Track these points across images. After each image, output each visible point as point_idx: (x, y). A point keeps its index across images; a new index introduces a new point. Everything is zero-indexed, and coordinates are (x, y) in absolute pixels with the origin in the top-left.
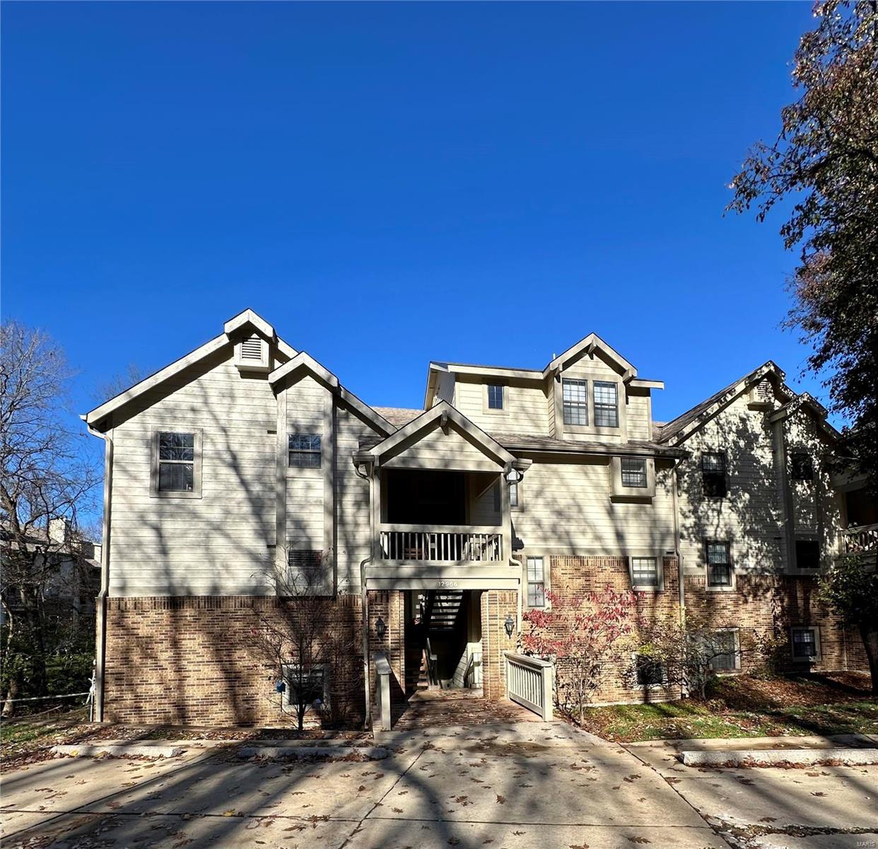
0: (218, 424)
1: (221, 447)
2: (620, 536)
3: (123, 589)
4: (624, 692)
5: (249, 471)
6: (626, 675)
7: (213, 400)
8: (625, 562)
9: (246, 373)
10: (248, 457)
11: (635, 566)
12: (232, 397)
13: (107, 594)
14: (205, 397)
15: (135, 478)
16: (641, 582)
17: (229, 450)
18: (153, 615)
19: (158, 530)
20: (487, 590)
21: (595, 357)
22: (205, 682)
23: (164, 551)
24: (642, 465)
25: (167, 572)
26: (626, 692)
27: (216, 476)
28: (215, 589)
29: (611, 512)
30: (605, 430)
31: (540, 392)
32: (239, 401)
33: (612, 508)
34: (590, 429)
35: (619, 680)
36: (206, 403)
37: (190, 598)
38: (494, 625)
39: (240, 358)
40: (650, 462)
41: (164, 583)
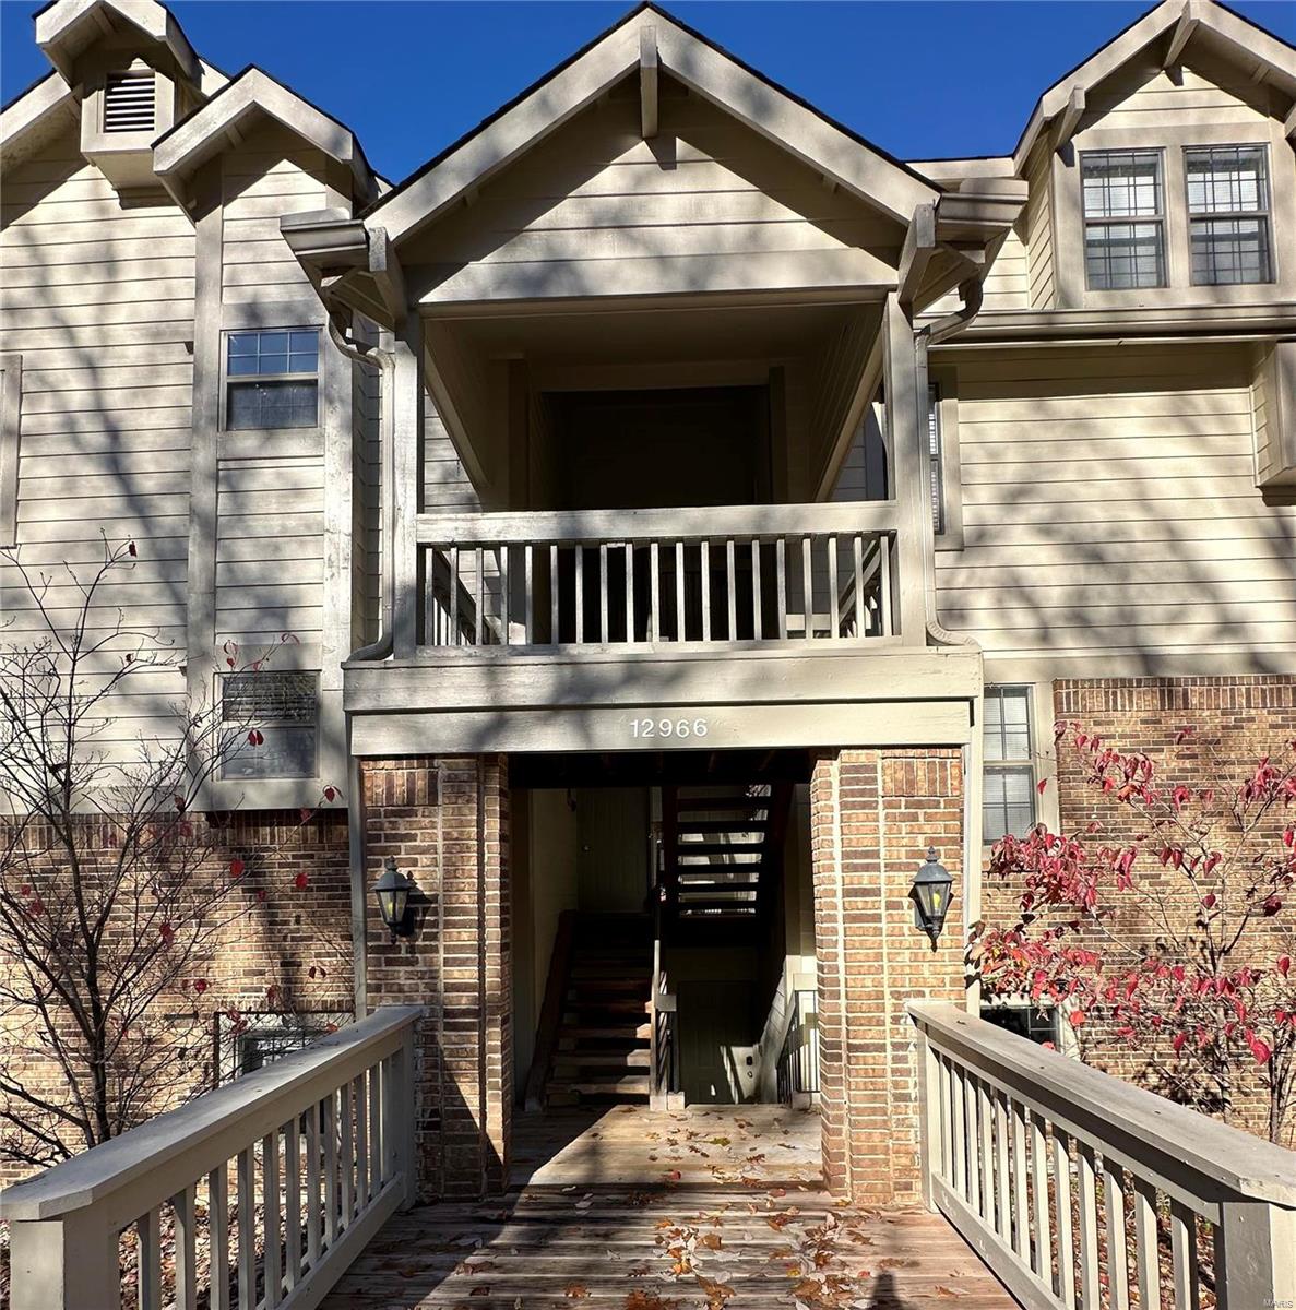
0: (72, 338)
9: (138, 193)
12: (110, 263)
17: (100, 410)
20: (831, 752)
21: (1188, 75)
27: (68, 486)
32: (131, 271)
36: (43, 288)
38: (865, 892)
39: (104, 138)
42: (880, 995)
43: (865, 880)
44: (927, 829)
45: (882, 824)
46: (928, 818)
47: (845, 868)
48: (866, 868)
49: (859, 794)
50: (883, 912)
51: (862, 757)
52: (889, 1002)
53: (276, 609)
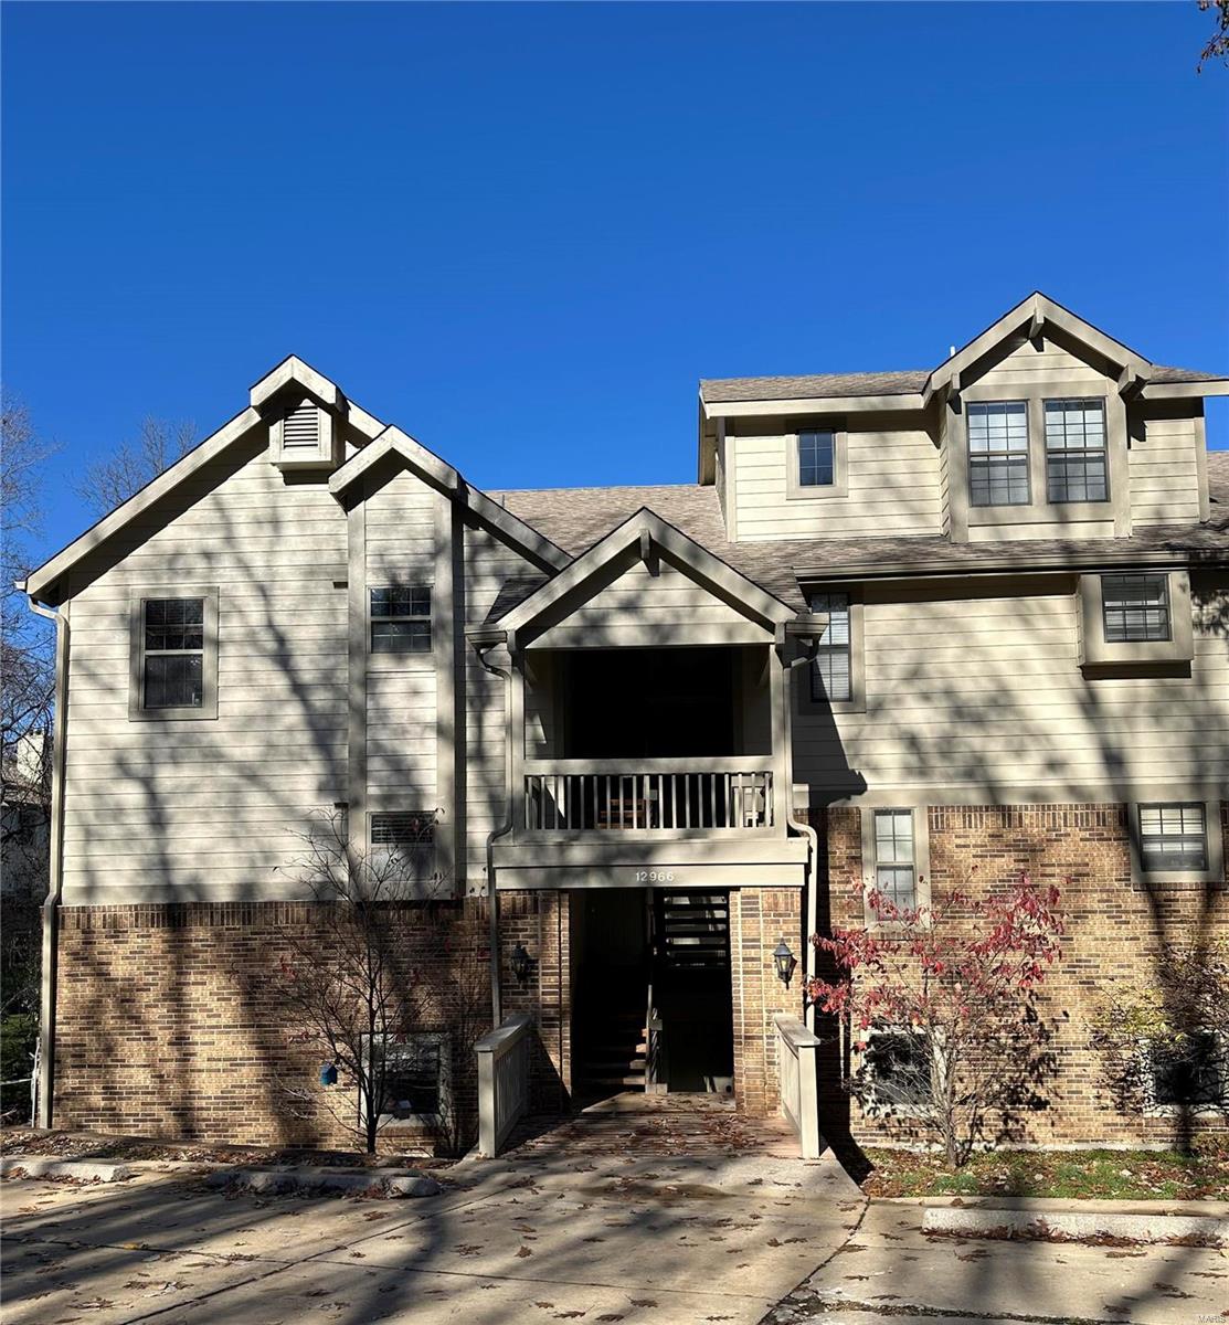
0: (250, 575)
1: (256, 618)
2: (1114, 760)
3: (90, 890)
4: (1119, 1120)
5: (307, 665)
6: (1124, 1080)
7: (242, 531)
8: (1125, 820)
9: (296, 475)
11: (1151, 824)
12: (276, 523)
13: (58, 900)
14: (228, 525)
15: (111, 690)
16: (1173, 862)
17: (270, 626)
18: (134, 941)
19: (148, 783)
20: (737, 888)
21: (1047, 343)
22: (221, 1065)
23: (158, 821)
24: (1159, 589)
25: (164, 864)
26: (1126, 1120)
27: (249, 678)
28: (247, 889)
29: (1088, 702)
30: (1081, 511)
31: (921, 437)
32: (290, 530)
33: (1087, 685)
34: (1039, 511)
35: (1107, 1093)
36: (229, 539)
37: (205, 908)
38: (753, 959)
39: (280, 450)
40: (1177, 580)
41: (155, 880)
42: (761, 1011)
43: (752, 953)
44: (784, 927)
45: (762, 925)
46: (785, 922)
47: (744, 947)
48: (753, 947)
49: (750, 910)
50: (762, 969)
51: (751, 891)
52: (765, 1014)
53: (401, 769)
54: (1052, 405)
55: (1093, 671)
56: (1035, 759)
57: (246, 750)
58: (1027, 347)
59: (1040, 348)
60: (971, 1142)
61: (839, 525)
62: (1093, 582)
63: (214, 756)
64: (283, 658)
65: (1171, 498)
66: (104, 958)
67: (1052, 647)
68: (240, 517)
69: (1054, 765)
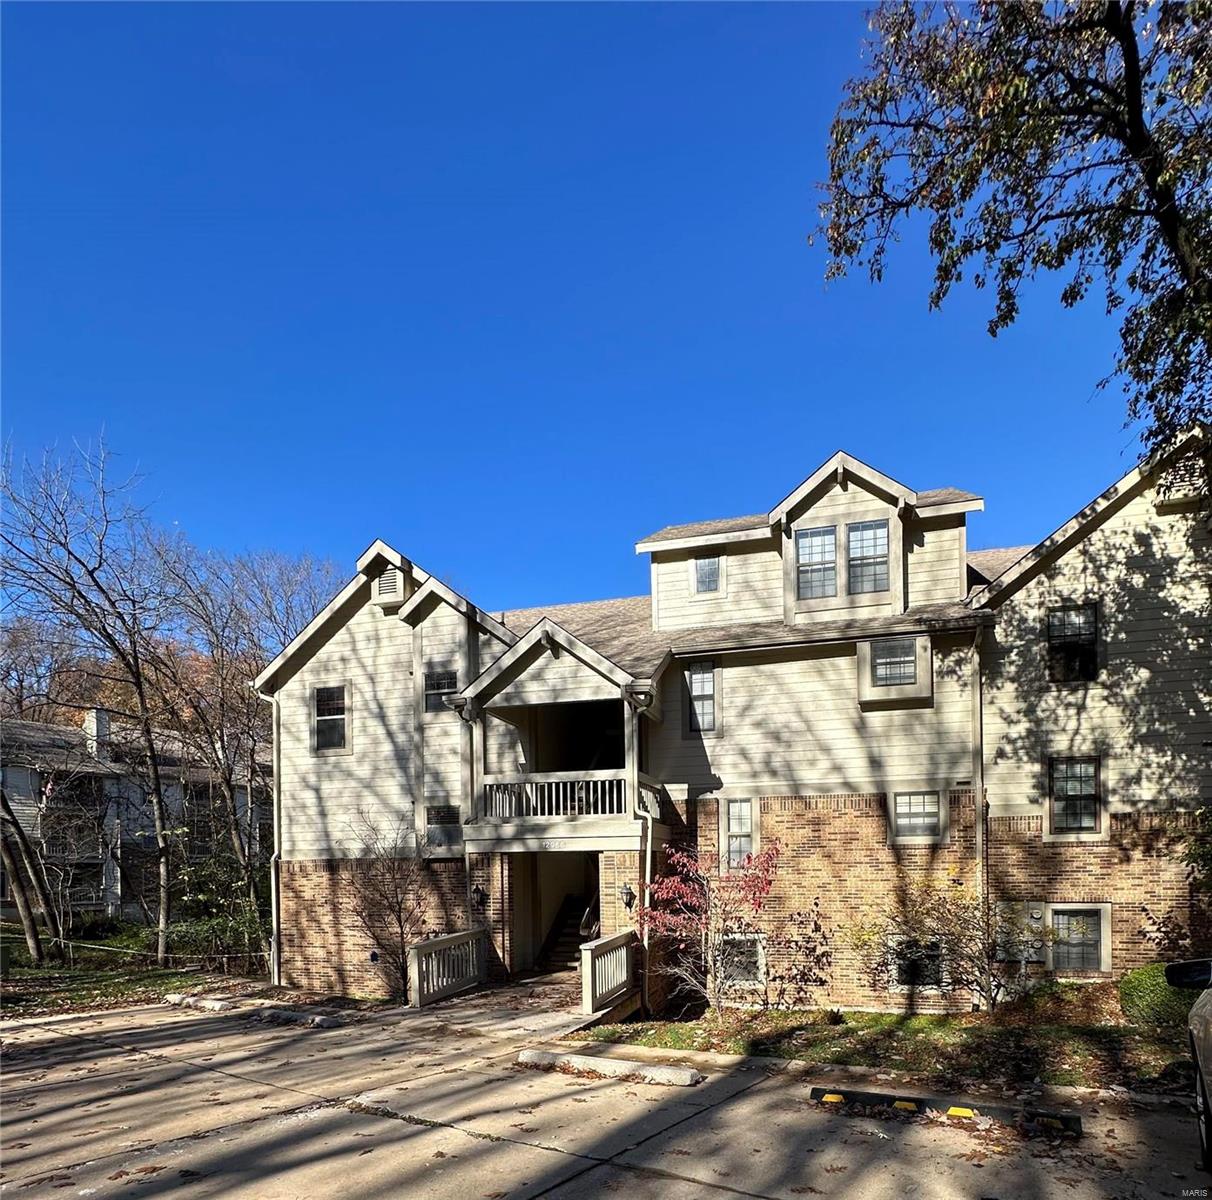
0: (366, 670)
1: (369, 696)
2: (876, 763)
3: (291, 852)
4: (872, 993)
5: (394, 721)
6: (876, 969)
7: (361, 645)
8: (881, 803)
10: (393, 705)
11: (902, 806)
12: (378, 639)
13: (279, 857)
14: (354, 642)
15: (298, 740)
16: (912, 830)
17: (375, 698)
18: (315, 878)
19: (317, 790)
20: (602, 852)
21: (849, 486)
23: (323, 813)
24: (910, 650)
25: (327, 835)
26: (877, 994)
27: (364, 728)
28: (367, 850)
29: (861, 728)
30: (864, 599)
31: (771, 555)
32: (385, 642)
33: (862, 719)
34: (841, 600)
35: (865, 976)
36: (354, 650)
37: (345, 860)
38: (610, 895)
39: (379, 597)
40: (922, 642)
41: (324, 845)
42: (615, 926)
43: (610, 891)
44: (629, 876)
45: (616, 874)
46: (628, 872)
48: (611, 888)
49: (610, 865)
50: (616, 901)
51: (610, 854)
52: (618, 928)
53: (441, 781)
54: (852, 528)
55: (867, 706)
56: (824, 764)
57: (364, 771)
58: (837, 489)
59: (845, 489)
60: (779, 1004)
61: (718, 617)
62: (865, 648)
63: (349, 774)
64: (382, 717)
65: (936, 585)
66: (301, 889)
67: (839, 690)
68: (360, 637)
69: (837, 768)
